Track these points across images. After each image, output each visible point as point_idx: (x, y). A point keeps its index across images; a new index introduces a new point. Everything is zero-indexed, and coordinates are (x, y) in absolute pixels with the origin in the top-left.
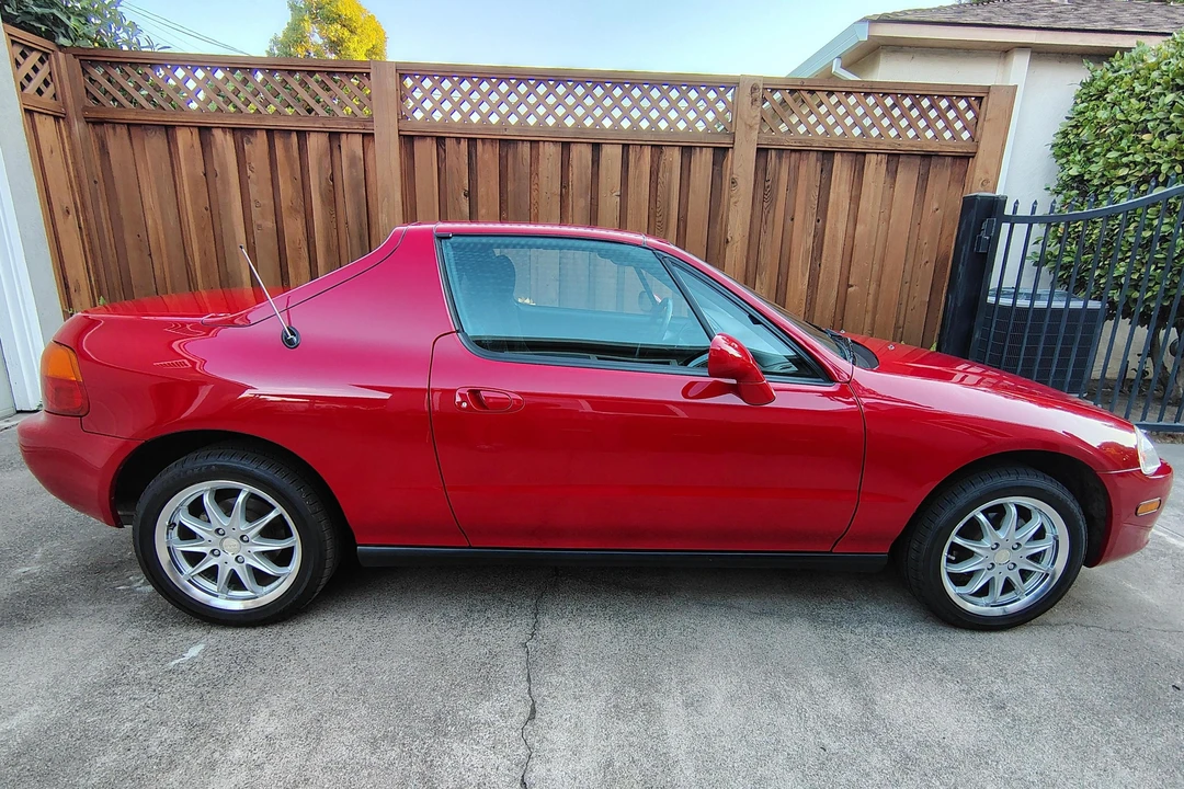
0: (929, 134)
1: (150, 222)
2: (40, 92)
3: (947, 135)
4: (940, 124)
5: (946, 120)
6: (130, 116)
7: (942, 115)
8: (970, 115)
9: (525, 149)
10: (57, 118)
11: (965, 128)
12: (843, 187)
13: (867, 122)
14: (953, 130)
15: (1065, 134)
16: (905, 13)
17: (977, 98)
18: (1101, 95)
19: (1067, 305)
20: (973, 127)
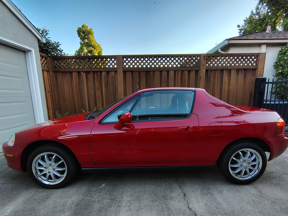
0: (246, 64)
1: (66, 93)
2: (44, 66)
3: (250, 64)
4: (248, 62)
5: (250, 61)
6: (63, 70)
7: (248, 60)
8: (255, 60)
9: (152, 73)
10: (47, 71)
11: (254, 63)
12: (226, 78)
13: (231, 62)
14: (251, 63)
15: (276, 63)
16: (235, 37)
17: (256, 56)
18: (285, 53)
19: (279, 103)
20: (256, 62)
